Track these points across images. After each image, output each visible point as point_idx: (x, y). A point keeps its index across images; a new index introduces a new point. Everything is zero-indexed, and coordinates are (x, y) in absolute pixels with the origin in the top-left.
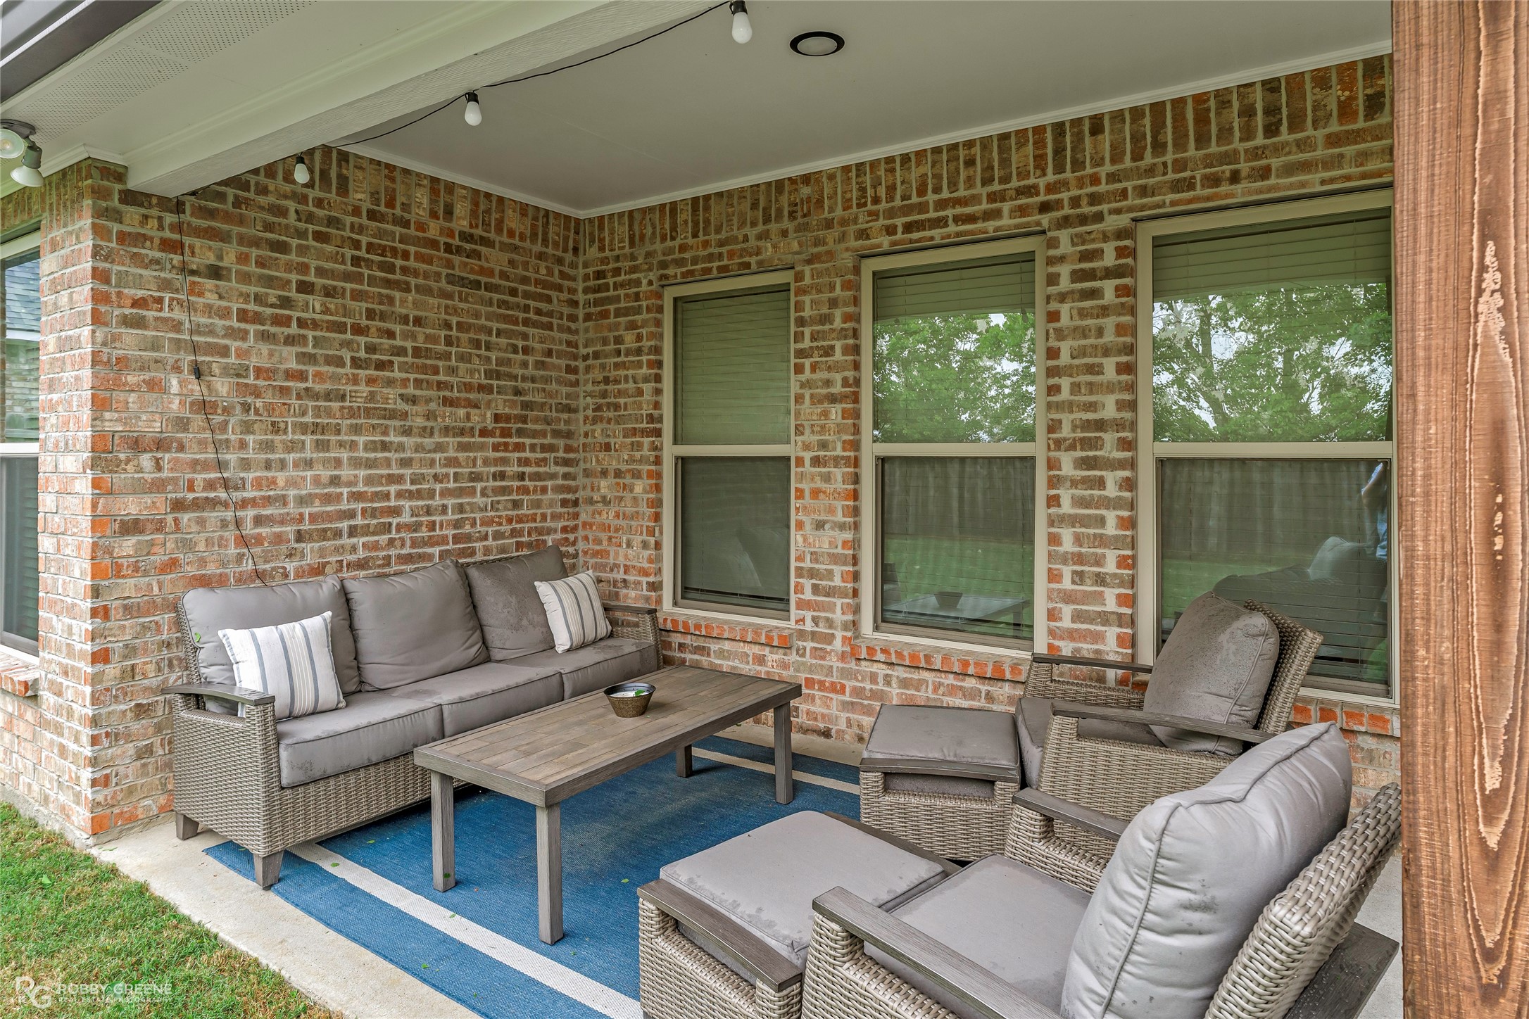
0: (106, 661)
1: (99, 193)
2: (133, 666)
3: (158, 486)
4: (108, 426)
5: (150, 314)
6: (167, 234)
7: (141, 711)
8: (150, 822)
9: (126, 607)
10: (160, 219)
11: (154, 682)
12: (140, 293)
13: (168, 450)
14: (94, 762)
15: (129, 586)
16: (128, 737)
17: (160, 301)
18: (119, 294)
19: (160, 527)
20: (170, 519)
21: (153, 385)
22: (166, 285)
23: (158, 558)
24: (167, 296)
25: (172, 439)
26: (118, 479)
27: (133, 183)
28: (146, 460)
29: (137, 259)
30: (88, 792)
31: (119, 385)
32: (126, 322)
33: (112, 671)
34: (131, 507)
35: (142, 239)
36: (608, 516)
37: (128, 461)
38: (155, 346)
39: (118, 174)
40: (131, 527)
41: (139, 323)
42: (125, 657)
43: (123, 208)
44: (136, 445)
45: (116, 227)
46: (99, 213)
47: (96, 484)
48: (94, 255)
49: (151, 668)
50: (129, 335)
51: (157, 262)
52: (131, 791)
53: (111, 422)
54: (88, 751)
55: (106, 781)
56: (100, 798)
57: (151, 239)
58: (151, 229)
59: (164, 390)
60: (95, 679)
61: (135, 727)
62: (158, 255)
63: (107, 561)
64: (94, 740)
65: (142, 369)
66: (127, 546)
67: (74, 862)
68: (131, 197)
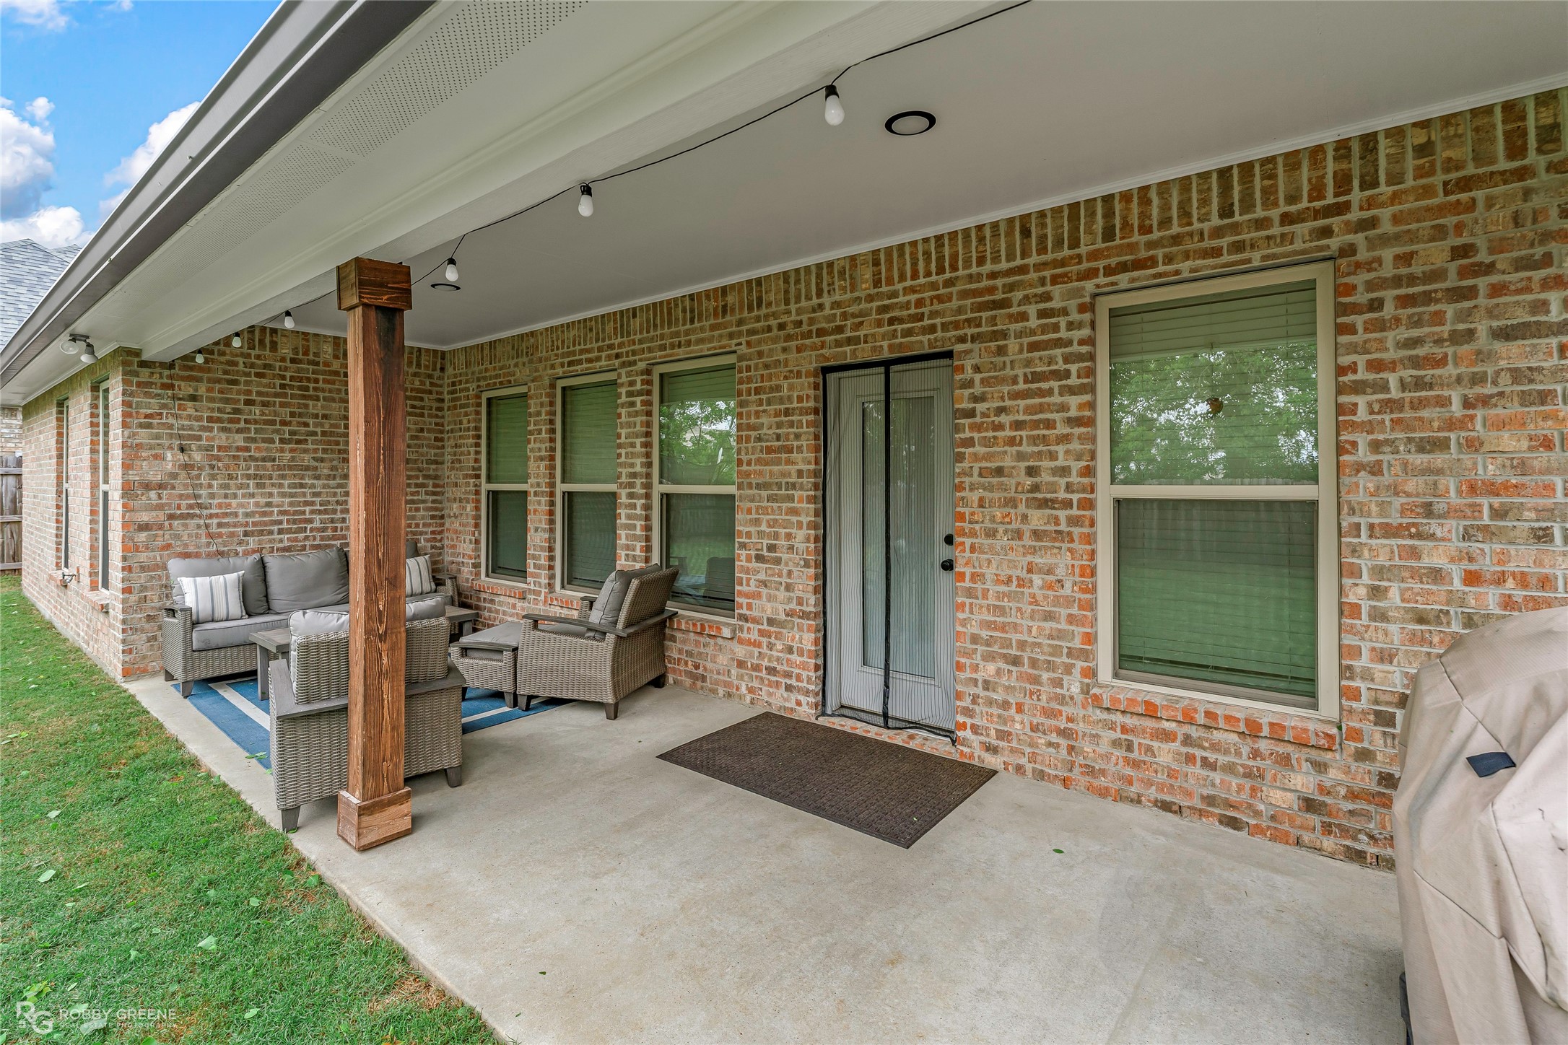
0: (130, 592)
1: (125, 363)
2: (145, 597)
3: (160, 507)
4: (131, 478)
5: (155, 421)
6: (165, 380)
7: (150, 618)
8: (154, 674)
9: (141, 567)
10: (161, 373)
11: (158, 604)
12: (149, 411)
13: (166, 489)
14: (124, 641)
15: (143, 557)
16: (143, 631)
17: (161, 414)
18: (137, 413)
19: (161, 527)
20: (167, 523)
21: (156, 457)
22: (164, 406)
23: (160, 543)
24: (165, 412)
25: (168, 484)
26: (137, 503)
27: (145, 357)
28: (153, 494)
29: (147, 395)
30: (120, 655)
31: (137, 457)
32: (141, 426)
33: (133, 598)
34: (145, 517)
35: (149, 384)
36: (456, 525)
37: (143, 495)
38: (158, 437)
39: (137, 353)
40: (144, 527)
41: (149, 426)
42: (141, 591)
43: (140, 369)
44: (147, 487)
45: (135, 379)
46: (125, 374)
47: (124, 506)
48: (123, 394)
49: (156, 598)
50: (143, 432)
51: (159, 395)
52: (144, 657)
53: (133, 476)
54: (120, 636)
55: (130, 651)
56: (127, 659)
57: (156, 384)
58: (155, 378)
59: (163, 459)
60: (124, 601)
61: (147, 626)
62: (160, 391)
63: (131, 544)
64: (124, 631)
65: (150, 449)
66: (143, 536)
68: (144, 364)
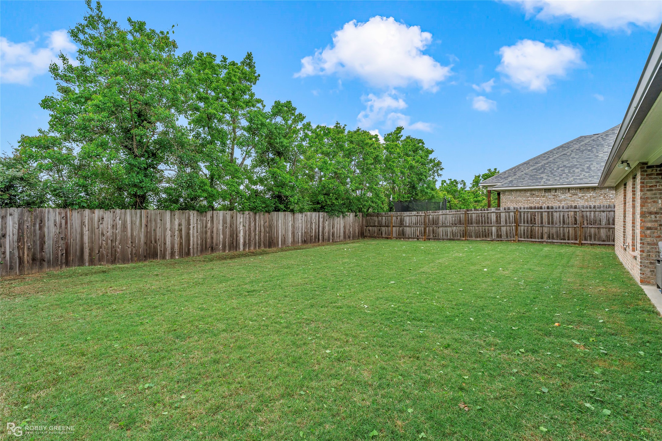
0: (643, 252)
1: (641, 168)
2: (650, 255)
3: (656, 221)
4: (644, 210)
5: (654, 188)
6: (658, 172)
7: (651, 263)
8: (653, 285)
9: (648, 243)
10: (656, 170)
11: (655, 259)
12: (651, 185)
13: (658, 214)
14: (641, 270)
15: (649, 240)
16: (648, 267)
17: (656, 185)
18: (646, 186)
19: (656, 229)
20: (659, 228)
21: (654, 202)
22: (658, 182)
23: (656, 235)
24: (658, 184)
25: (659, 212)
26: (646, 219)
27: (649, 164)
28: (653, 216)
29: (651, 178)
30: (639, 274)
31: (646, 202)
32: (648, 190)
33: (645, 254)
34: (649, 225)
35: (652, 174)
37: (648, 216)
38: (655, 194)
39: (646, 163)
40: (649, 228)
41: (651, 190)
42: (648, 253)
43: (647, 169)
44: (651, 213)
45: (646, 173)
46: (641, 172)
47: (641, 220)
48: (641, 179)
49: (654, 256)
50: (649, 193)
51: (656, 178)
52: (649, 277)
53: (645, 209)
54: (639, 268)
55: (643, 274)
56: (642, 276)
57: (654, 174)
58: (654, 172)
59: (658, 203)
60: (641, 255)
61: (650, 266)
62: (656, 177)
63: (644, 234)
64: (641, 266)
65: (652, 199)
66: (648, 232)
67: (636, 284)
68: (649, 167)
